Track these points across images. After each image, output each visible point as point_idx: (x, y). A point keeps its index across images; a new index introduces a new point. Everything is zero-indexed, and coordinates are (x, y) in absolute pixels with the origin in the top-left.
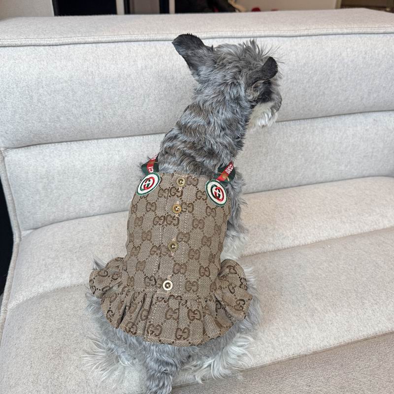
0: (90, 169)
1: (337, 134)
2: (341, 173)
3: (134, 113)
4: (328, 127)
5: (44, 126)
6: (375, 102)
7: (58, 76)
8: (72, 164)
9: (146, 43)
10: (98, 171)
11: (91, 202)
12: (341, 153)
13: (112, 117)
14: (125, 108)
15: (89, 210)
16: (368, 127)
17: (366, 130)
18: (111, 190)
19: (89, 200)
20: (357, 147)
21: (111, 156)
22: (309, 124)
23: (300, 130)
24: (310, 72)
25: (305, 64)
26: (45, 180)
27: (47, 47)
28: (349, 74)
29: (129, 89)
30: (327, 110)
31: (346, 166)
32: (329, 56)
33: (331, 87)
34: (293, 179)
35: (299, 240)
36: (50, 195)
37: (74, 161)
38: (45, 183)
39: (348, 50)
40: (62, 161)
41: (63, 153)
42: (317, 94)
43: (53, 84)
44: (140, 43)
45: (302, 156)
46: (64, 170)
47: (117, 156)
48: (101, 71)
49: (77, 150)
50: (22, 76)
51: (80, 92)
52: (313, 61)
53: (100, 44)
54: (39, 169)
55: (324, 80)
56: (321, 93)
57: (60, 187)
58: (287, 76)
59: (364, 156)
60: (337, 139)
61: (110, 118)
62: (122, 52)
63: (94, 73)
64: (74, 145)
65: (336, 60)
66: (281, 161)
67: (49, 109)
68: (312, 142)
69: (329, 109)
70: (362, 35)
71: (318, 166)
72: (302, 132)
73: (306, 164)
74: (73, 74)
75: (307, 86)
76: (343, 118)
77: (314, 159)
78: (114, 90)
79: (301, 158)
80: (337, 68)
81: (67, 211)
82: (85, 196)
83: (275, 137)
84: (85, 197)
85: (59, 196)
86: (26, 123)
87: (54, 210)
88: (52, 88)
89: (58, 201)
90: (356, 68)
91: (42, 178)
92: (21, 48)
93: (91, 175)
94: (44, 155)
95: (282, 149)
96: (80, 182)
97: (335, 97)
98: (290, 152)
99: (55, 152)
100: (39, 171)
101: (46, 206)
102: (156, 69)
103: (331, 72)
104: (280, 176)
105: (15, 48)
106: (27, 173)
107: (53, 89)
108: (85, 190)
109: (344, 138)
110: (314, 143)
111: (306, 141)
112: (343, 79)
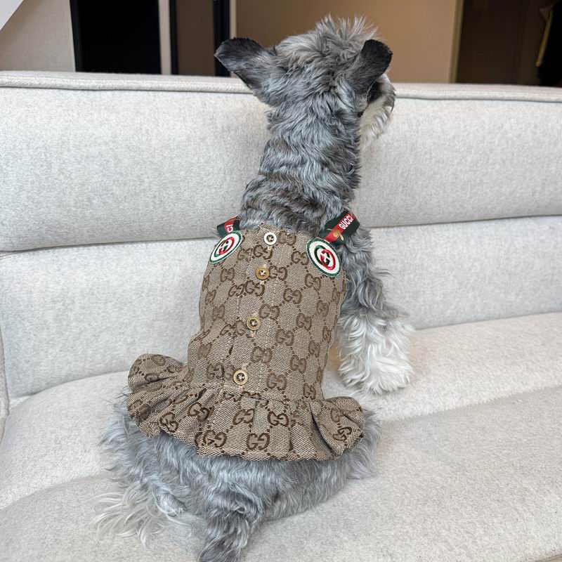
0: (134, 288)
1: (502, 245)
2: (511, 306)
3: (207, 197)
4: (488, 236)
5: (65, 213)
6: (551, 199)
7: (94, 135)
8: (105, 279)
9: (228, 95)
10: (145, 290)
11: (132, 344)
12: (509, 274)
13: (174, 204)
14: (194, 189)
15: (127, 359)
16: (543, 237)
17: (542, 241)
18: (166, 324)
19: (129, 340)
20: (530, 266)
21: (168, 267)
22: (461, 230)
23: (448, 237)
24: (462, 149)
25: (454, 137)
26: (59, 305)
27: (79, 92)
28: (515, 154)
29: (202, 160)
30: (486, 208)
31: (517, 295)
32: (487, 127)
33: (491, 172)
34: (442, 314)
35: (470, 397)
36: (66, 330)
37: (109, 275)
38: (59, 310)
39: (512, 120)
40: (89, 274)
41: (92, 261)
42: (473, 182)
43: (86, 146)
44: (220, 95)
45: (454, 276)
46: (90, 289)
47: (178, 268)
48: (162, 131)
49: (114, 258)
50: (37, 131)
51: (126, 161)
52: (465, 133)
53: (161, 93)
54: (51, 286)
55: (481, 162)
56: (478, 181)
57: (82, 317)
58: (431, 154)
59: (542, 281)
60: (502, 252)
61: (170, 204)
62: (193, 106)
63: (150, 132)
64: (110, 251)
65: (497, 134)
66: (425, 284)
67: (75, 186)
68: (467, 256)
69: (489, 207)
70: (527, 103)
71: (477, 294)
72: (451, 240)
73: (461, 290)
74: (118, 132)
75: (459, 169)
76: (508, 223)
77: (471, 281)
78: (180, 160)
79: (453, 281)
80: (498, 145)
81: (90, 359)
82: (123, 333)
83: (413, 246)
84: (122, 336)
85: (80, 333)
86: (36, 206)
87: (70, 358)
88: (84, 152)
89: (78, 342)
90: (524, 146)
91: (54, 301)
92: (39, 92)
93: (134, 297)
94: (61, 265)
95: (425, 265)
96: (117, 309)
97: (497, 188)
98: (436, 270)
99: (78, 260)
100: (49, 290)
101: (58, 350)
102: (243, 131)
103: (491, 151)
104: (423, 308)
105: (30, 90)
106: (31, 292)
107: (85, 154)
108: (123, 323)
109: (511, 251)
110: (470, 256)
111: (459, 254)
112: (507, 162)
